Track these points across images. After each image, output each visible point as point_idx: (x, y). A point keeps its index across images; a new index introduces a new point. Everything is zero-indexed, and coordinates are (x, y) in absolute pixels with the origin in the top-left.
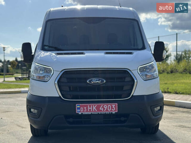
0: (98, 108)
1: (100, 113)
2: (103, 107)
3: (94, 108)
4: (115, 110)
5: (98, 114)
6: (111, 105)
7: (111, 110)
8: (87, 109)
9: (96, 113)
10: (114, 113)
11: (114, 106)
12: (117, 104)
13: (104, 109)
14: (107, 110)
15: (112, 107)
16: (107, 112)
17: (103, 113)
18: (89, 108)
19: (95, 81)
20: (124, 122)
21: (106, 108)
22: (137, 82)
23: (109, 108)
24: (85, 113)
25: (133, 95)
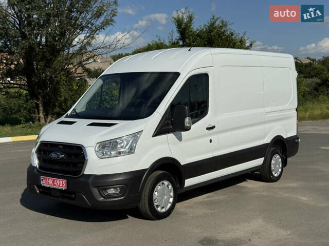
0: (53, 182)
1: (54, 187)
2: (57, 182)
3: (51, 182)
4: (65, 187)
5: (53, 189)
6: (62, 181)
7: (62, 187)
9: (52, 186)
10: (63, 189)
11: (64, 182)
12: (66, 180)
13: (57, 184)
14: (59, 186)
15: (63, 184)
16: (60, 188)
17: (57, 187)
18: (48, 181)
20: (74, 199)
21: (59, 183)
22: (87, 160)
23: (61, 184)
24: (46, 186)
25: (83, 174)
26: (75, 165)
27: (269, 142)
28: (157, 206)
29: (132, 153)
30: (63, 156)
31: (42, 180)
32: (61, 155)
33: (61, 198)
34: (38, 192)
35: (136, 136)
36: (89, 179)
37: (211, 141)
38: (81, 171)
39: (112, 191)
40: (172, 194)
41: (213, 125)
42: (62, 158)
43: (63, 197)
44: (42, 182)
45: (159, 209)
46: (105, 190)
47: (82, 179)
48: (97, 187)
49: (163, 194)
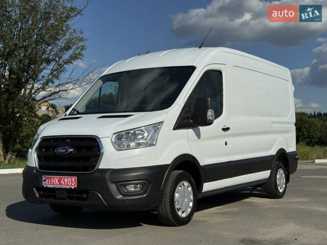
0: (59, 181)
1: (61, 186)
2: (64, 180)
3: (57, 181)
4: (75, 185)
5: (60, 188)
6: (71, 178)
7: (71, 185)
8: (51, 181)
9: (57, 186)
10: (73, 188)
11: (74, 179)
12: (76, 177)
13: (65, 182)
14: (67, 185)
15: (72, 182)
16: (67, 187)
17: (64, 187)
18: (52, 181)
19: (61, 150)
20: (86, 199)
21: (66, 181)
22: (103, 153)
23: (69, 182)
24: (49, 186)
25: (98, 169)
26: (87, 159)
27: (274, 153)
28: (178, 209)
29: (153, 145)
30: (72, 150)
31: (45, 180)
32: (70, 149)
33: (68, 200)
34: (37, 195)
35: (157, 127)
36: (106, 174)
37: (226, 144)
38: (95, 166)
39: (131, 188)
40: (192, 197)
41: (228, 126)
42: (71, 152)
43: (71, 198)
44: (44, 183)
45: (180, 213)
46: (125, 186)
47: (97, 174)
48: (115, 183)
49: (184, 196)
